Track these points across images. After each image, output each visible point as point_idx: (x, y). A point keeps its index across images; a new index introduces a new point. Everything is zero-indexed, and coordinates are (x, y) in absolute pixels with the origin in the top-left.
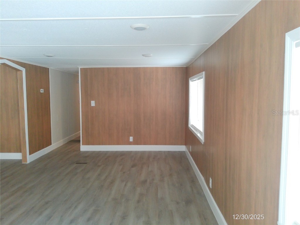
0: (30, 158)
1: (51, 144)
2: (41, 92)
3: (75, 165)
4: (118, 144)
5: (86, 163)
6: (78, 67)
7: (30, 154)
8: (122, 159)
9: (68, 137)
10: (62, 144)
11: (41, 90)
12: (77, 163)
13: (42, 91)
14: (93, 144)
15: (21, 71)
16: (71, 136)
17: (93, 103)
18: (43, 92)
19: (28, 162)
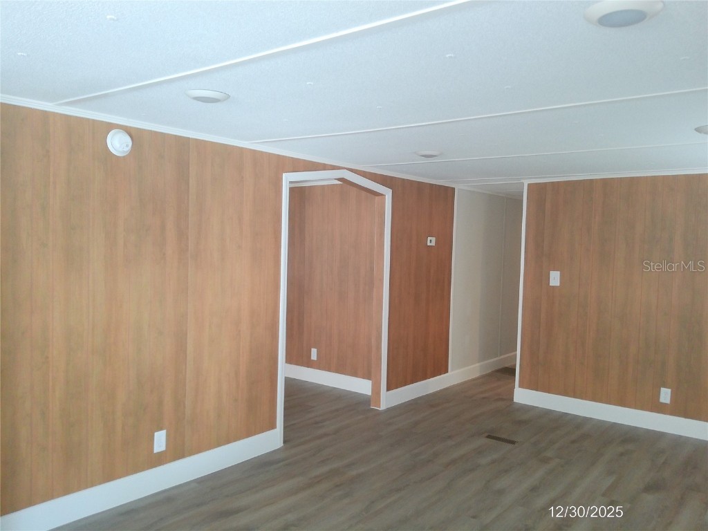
0: (389, 399)
1: (446, 371)
2: (429, 244)
3: (482, 441)
4: (622, 402)
5: (513, 442)
6: (522, 181)
7: (388, 389)
8: (622, 454)
9: (495, 359)
10: (477, 374)
11: (429, 238)
12: (489, 437)
13: (431, 241)
14: (548, 390)
15: (382, 195)
16: (502, 357)
17: (555, 278)
18: (433, 244)
19: (383, 407)
